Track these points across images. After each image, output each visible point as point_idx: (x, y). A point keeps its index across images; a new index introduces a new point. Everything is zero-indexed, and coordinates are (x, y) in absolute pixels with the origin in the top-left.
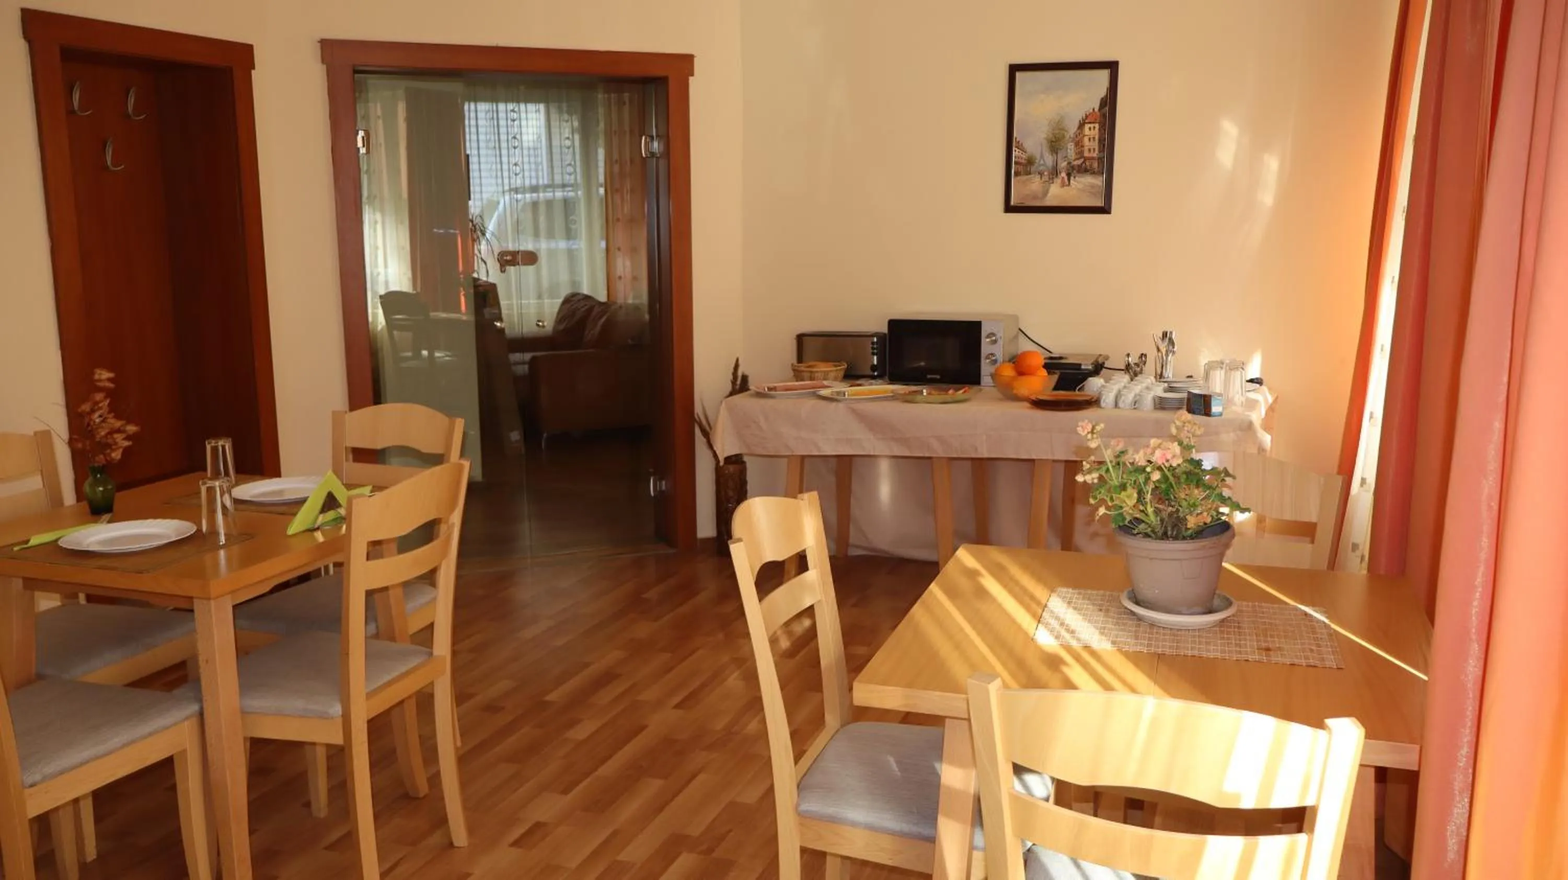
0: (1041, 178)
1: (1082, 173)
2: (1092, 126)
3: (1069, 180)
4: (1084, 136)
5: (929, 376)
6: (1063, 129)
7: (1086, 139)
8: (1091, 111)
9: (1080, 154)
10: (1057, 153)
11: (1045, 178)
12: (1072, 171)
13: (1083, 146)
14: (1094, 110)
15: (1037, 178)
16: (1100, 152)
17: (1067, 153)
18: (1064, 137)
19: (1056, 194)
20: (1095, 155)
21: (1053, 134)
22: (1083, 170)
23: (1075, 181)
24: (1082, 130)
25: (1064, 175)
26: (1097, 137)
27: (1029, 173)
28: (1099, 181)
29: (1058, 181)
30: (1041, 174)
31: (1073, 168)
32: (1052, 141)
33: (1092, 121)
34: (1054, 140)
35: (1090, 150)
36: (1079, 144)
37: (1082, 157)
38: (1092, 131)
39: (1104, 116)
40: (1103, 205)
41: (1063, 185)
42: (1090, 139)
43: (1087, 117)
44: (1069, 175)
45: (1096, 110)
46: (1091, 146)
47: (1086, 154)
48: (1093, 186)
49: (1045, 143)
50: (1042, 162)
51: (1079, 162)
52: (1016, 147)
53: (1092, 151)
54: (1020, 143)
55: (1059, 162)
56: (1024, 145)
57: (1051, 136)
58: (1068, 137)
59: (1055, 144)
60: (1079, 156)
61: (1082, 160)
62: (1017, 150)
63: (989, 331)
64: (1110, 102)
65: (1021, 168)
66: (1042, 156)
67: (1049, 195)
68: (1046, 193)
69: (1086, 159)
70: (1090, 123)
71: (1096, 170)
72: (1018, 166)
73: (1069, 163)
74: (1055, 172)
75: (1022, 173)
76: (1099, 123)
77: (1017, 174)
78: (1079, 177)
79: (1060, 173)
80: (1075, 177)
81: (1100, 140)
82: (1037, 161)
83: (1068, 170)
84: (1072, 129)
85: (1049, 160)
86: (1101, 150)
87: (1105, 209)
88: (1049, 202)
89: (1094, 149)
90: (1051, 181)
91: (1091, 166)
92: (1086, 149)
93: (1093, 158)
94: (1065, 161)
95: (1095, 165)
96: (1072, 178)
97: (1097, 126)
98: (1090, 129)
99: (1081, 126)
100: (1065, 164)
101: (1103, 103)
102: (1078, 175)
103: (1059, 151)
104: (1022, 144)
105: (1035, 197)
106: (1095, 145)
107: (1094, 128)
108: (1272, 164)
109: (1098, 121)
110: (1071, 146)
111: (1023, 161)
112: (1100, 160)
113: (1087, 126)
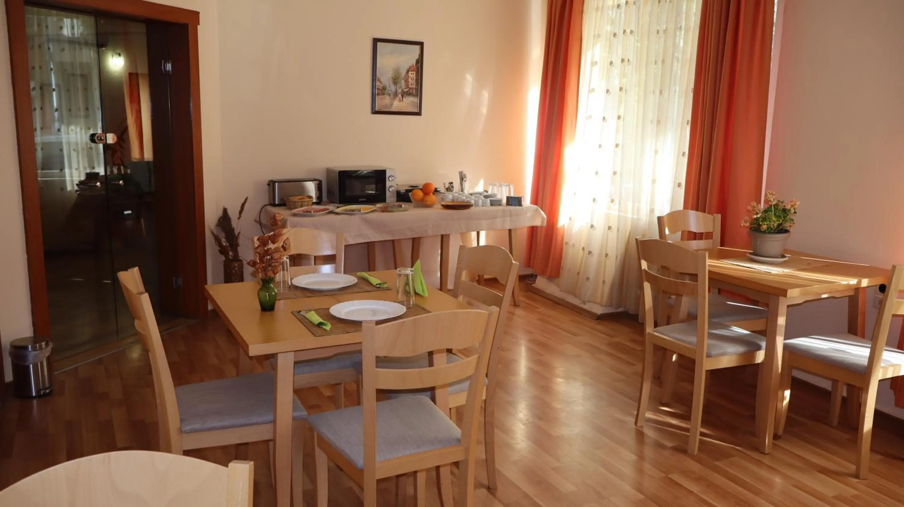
0: (390, 97)
1: (409, 95)
2: (412, 72)
3: (403, 98)
4: (409, 77)
5: (360, 200)
6: (398, 73)
7: (410, 79)
8: (412, 65)
9: (407, 86)
10: (397, 85)
11: (392, 97)
12: (404, 94)
13: (408, 82)
14: (413, 65)
15: (388, 97)
16: (416, 85)
17: (401, 85)
18: (400, 77)
19: (397, 105)
20: (414, 86)
21: (395, 75)
22: (409, 94)
23: (405, 99)
24: (408, 74)
25: (400, 96)
26: (415, 78)
27: (383, 94)
28: (416, 100)
29: (398, 99)
30: (389, 95)
31: (404, 92)
32: (394, 79)
33: (412, 70)
34: (395, 78)
35: (412, 84)
36: (407, 81)
37: (408, 87)
38: (412, 75)
39: (418, 68)
40: (418, 111)
41: (400, 101)
42: (411, 79)
43: (410, 68)
44: (402, 96)
45: (414, 65)
46: (412, 83)
47: (410, 86)
48: (413, 102)
49: (391, 79)
50: (390, 89)
51: (407, 90)
52: (378, 81)
53: (413, 84)
54: (379, 79)
55: (398, 89)
56: (381, 80)
57: (393, 76)
58: (401, 78)
59: (395, 80)
60: (407, 87)
61: (408, 89)
62: (378, 82)
63: (390, 175)
64: (420, 61)
65: (380, 92)
66: (390, 86)
67: (394, 106)
68: (392, 105)
69: (410, 88)
70: (412, 71)
71: (415, 94)
72: (379, 91)
73: (402, 90)
74: (396, 94)
75: (381, 94)
76: (416, 71)
77: (378, 94)
78: (407, 97)
79: (398, 95)
80: (405, 97)
81: (416, 80)
82: (388, 88)
83: (402, 94)
84: (403, 73)
85: (393, 88)
86: (417, 84)
87: (419, 114)
88: (393, 109)
89: (414, 84)
90: (394, 99)
91: (412, 92)
92: (410, 83)
93: (412, 88)
94: (400, 89)
95: (414, 92)
96: (404, 98)
97: (414, 72)
98: (411, 74)
99: (408, 72)
100: (400, 90)
101: (417, 62)
102: (406, 96)
103: (398, 84)
104: (380, 80)
105: (386, 106)
106: (414, 82)
107: (413, 74)
108: (486, 95)
109: (415, 70)
110: (403, 82)
111: (380, 88)
112: (417, 89)
113: (410, 73)
